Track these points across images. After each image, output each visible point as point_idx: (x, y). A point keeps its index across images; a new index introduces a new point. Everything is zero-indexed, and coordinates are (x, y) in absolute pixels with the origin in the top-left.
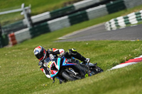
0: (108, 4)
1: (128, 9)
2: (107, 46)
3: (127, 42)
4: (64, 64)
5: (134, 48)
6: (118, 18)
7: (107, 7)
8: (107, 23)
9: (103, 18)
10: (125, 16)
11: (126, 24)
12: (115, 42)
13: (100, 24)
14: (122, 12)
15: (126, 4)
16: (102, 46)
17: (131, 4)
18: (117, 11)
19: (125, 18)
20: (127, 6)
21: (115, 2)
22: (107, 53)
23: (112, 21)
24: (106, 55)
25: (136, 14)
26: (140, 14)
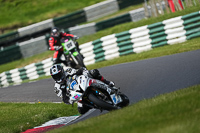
1: (25, 58)
3: (24, 105)
5: (34, 114)
10: (21, 68)
11: (23, 79)
12: (8, 105)
14: (18, 62)
15: (22, 52)
17: (30, 51)
18: (10, 61)
19: (20, 71)
21: (6, 48)
23: (3, 75)
25: (37, 66)
26: (42, 65)
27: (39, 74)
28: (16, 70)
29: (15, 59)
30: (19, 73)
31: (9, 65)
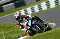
0: (15, 3)
2: (14, 27)
4: (33, 23)
6: (21, 11)
7: (14, 4)
8: (15, 13)
9: (12, 10)
10: (25, 9)
13: (11, 14)
14: (24, 7)
16: (12, 27)
17: (29, 2)
18: (20, 6)
19: (25, 10)
20: (26, 4)
22: (14, 30)
23: (18, 12)
24: (14, 32)
25: (32, 8)
26: (33, 8)
27: (33, 12)
28: (23, 10)
29: (23, 6)
30: (24, 11)
31: (20, 8)
